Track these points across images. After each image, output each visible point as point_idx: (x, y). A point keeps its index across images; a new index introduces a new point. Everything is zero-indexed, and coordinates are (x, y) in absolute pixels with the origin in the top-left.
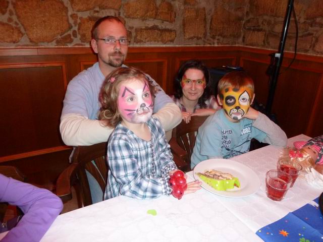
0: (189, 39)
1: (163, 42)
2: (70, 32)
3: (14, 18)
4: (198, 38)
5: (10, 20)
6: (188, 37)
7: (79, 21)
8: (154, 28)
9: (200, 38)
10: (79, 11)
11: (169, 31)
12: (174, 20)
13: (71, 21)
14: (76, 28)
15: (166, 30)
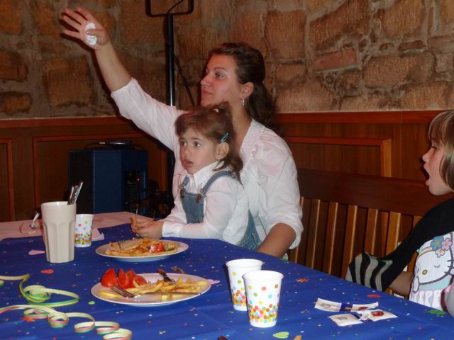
0: (60, 106)
1: (8, 113)
4: (80, 105)
6: (57, 103)
9: (84, 104)
12: (26, 78)
15: (11, 94)
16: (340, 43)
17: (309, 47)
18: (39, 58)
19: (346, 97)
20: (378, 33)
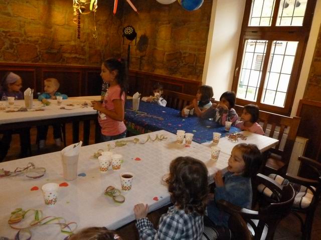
0: (93, 63)
1: (80, 64)
2: (38, 58)
3: (16, 51)
4: (97, 63)
5: (14, 52)
7: (41, 53)
8: (75, 57)
10: (42, 49)
11: (83, 59)
12: (85, 55)
13: (38, 53)
14: (40, 56)
15: (80, 58)
16: (174, 61)
17: (165, 60)
18: (88, 49)
19: (173, 73)
20: (184, 61)
